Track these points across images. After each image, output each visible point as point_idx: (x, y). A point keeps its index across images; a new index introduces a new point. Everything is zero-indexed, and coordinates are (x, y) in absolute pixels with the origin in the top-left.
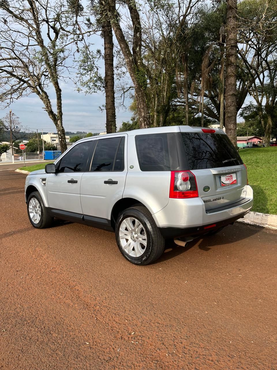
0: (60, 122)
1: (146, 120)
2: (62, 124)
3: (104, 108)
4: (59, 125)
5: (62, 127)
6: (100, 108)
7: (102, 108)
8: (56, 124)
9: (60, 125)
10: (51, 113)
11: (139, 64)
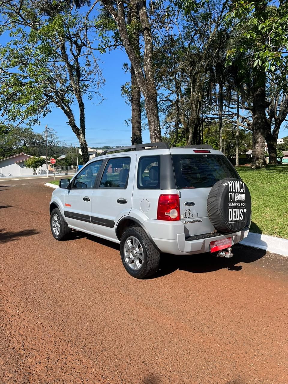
0: (82, 136)
1: (157, 133)
2: (84, 138)
3: (130, 122)
4: (81, 139)
5: (85, 141)
6: (126, 121)
7: (128, 122)
8: (79, 138)
9: (83, 139)
10: (74, 127)
11: (149, 76)
